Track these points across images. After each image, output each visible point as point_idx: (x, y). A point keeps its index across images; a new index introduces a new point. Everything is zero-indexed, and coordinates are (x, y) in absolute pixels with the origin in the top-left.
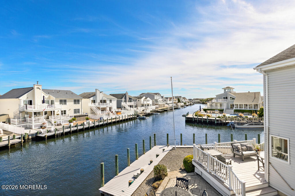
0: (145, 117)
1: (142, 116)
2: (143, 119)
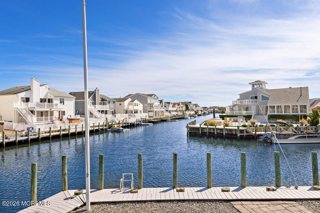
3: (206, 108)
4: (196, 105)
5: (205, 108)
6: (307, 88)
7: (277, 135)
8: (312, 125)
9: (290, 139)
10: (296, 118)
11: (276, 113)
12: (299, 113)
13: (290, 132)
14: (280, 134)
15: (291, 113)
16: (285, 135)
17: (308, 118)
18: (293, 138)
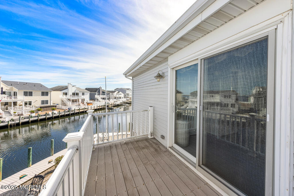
0: (113, 108)
1: (110, 106)
2: (111, 109)
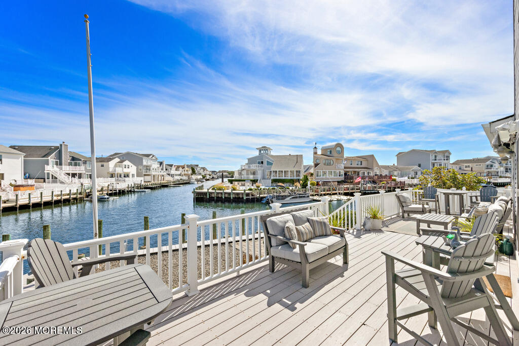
3: (215, 171)
4: (204, 169)
5: (213, 172)
6: (301, 156)
7: (277, 196)
8: (303, 188)
9: (286, 199)
10: (292, 182)
11: (278, 178)
12: (295, 178)
13: (286, 194)
14: (279, 196)
15: (289, 178)
16: (283, 196)
17: (301, 182)
18: (288, 198)
